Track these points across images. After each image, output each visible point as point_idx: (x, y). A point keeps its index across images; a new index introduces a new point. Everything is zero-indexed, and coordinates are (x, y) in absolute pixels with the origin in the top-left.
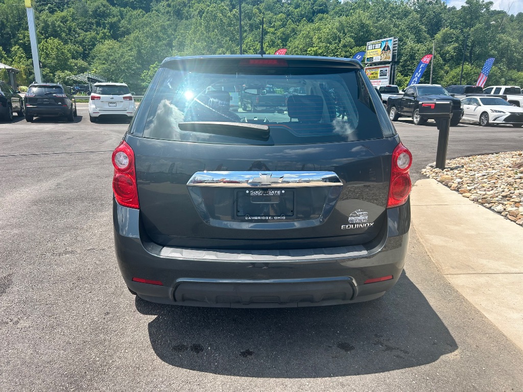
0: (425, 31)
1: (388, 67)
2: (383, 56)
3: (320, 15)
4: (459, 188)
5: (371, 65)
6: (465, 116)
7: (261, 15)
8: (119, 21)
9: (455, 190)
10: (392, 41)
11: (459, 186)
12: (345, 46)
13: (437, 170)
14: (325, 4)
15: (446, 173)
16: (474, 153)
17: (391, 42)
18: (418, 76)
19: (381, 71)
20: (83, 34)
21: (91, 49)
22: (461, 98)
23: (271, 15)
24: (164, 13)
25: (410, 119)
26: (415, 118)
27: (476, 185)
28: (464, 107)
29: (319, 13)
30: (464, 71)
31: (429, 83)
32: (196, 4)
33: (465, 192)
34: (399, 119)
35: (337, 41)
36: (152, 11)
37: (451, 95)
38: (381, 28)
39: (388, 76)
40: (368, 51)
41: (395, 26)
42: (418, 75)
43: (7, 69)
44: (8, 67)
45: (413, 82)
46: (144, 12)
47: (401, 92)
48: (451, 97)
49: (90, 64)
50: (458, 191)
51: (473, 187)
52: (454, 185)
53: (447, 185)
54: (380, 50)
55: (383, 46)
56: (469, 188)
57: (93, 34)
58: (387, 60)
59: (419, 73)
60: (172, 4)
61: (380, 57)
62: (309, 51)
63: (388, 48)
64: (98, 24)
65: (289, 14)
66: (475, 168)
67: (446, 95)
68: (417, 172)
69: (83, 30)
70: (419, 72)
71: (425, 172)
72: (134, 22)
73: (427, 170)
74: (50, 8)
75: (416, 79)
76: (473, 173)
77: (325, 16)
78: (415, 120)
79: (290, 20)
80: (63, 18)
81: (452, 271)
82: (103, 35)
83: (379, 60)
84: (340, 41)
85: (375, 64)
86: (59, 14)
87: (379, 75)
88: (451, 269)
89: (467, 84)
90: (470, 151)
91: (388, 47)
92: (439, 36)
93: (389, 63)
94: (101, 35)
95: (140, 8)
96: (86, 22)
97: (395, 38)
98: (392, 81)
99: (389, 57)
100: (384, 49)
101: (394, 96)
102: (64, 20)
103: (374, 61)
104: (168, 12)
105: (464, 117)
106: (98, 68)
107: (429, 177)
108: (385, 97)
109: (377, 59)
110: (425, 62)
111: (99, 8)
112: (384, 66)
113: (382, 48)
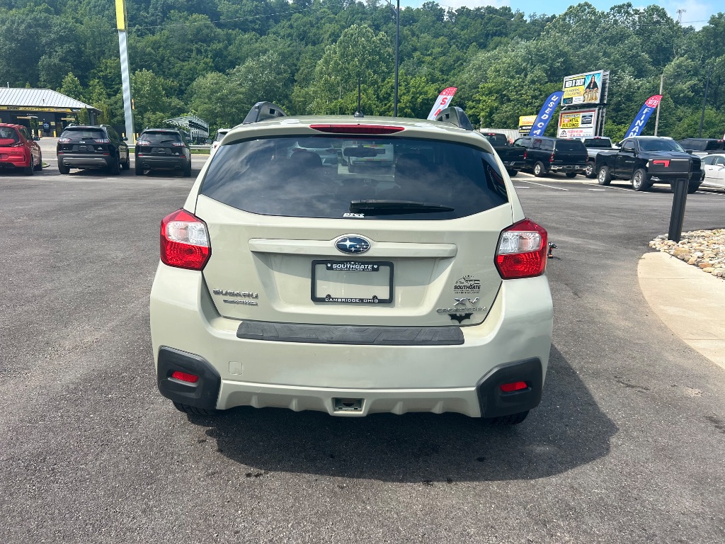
0: (649, 62)
1: (594, 111)
2: (586, 96)
3: (496, 39)
4: (698, 262)
5: (569, 109)
6: (707, 181)
7: (415, 38)
8: (226, 48)
9: (694, 265)
10: (601, 75)
11: (699, 260)
12: (533, 82)
13: (671, 242)
14: (505, 24)
15: (681, 246)
16: (719, 226)
17: (599, 77)
18: (640, 125)
19: (583, 117)
20: (180, 64)
21: (188, 84)
22: (702, 155)
23: (428, 38)
24: (284, 36)
25: (628, 183)
26: (635, 181)
27: (720, 260)
28: (706, 168)
29: (495, 35)
30: (705, 119)
31: (653, 135)
32: (328, 24)
33: (705, 266)
34: (612, 182)
35: (522, 75)
36: (269, 34)
37: (687, 152)
38: (584, 58)
39: (593, 125)
40: (566, 89)
41: (605, 54)
42: (640, 123)
43: (88, 109)
44: (89, 107)
45: (632, 133)
46: (258, 36)
47: (614, 146)
48: (687, 154)
49: (186, 104)
50: (697, 266)
51: (717, 261)
52: (692, 260)
53: (683, 260)
54: (583, 88)
55: (588, 82)
56: (711, 262)
57: (193, 64)
58: (593, 102)
59: (641, 121)
60: (295, 24)
61: (582, 98)
62: (482, 88)
63: (595, 85)
64: (199, 52)
65: (452, 37)
66: (720, 242)
67: (679, 151)
68: (644, 245)
69: (179, 59)
70: (642, 119)
71: (655, 245)
72: (246, 48)
73: (656, 243)
74: (138, 30)
75: (636, 129)
76: (716, 246)
77: (504, 40)
78: (635, 183)
79: (454, 46)
80: (155, 43)
81: (690, 336)
82: (204, 65)
83: (581, 102)
84: (526, 76)
85: (576, 107)
86: (150, 38)
87: (580, 122)
88: (690, 335)
89: (710, 137)
90: (713, 223)
91: (595, 83)
92: (670, 68)
93: (595, 105)
94: (202, 65)
95: (254, 30)
96: (183, 49)
97: (605, 71)
98: (599, 130)
99: (596, 97)
100: (589, 87)
101: (606, 152)
102: (156, 46)
103: (574, 103)
104: (290, 35)
105: (704, 182)
106: (199, 109)
107: (659, 251)
108: (592, 152)
109: (577, 100)
110: (650, 105)
111: (201, 30)
112: (588, 109)
113: (586, 85)
